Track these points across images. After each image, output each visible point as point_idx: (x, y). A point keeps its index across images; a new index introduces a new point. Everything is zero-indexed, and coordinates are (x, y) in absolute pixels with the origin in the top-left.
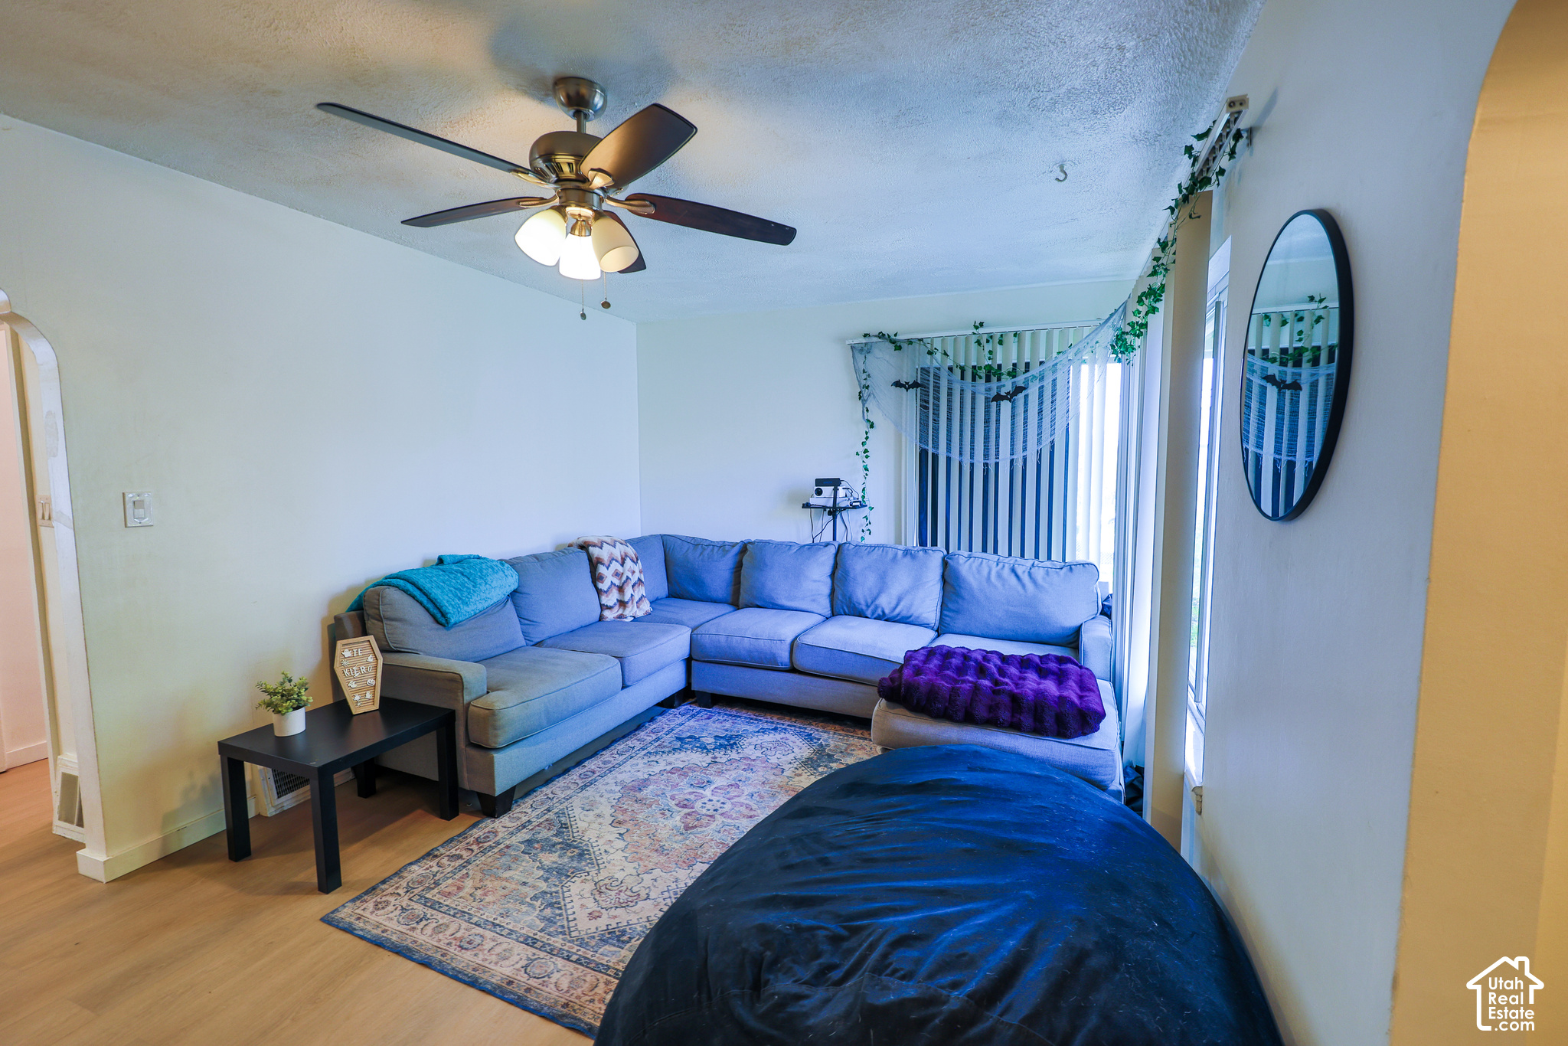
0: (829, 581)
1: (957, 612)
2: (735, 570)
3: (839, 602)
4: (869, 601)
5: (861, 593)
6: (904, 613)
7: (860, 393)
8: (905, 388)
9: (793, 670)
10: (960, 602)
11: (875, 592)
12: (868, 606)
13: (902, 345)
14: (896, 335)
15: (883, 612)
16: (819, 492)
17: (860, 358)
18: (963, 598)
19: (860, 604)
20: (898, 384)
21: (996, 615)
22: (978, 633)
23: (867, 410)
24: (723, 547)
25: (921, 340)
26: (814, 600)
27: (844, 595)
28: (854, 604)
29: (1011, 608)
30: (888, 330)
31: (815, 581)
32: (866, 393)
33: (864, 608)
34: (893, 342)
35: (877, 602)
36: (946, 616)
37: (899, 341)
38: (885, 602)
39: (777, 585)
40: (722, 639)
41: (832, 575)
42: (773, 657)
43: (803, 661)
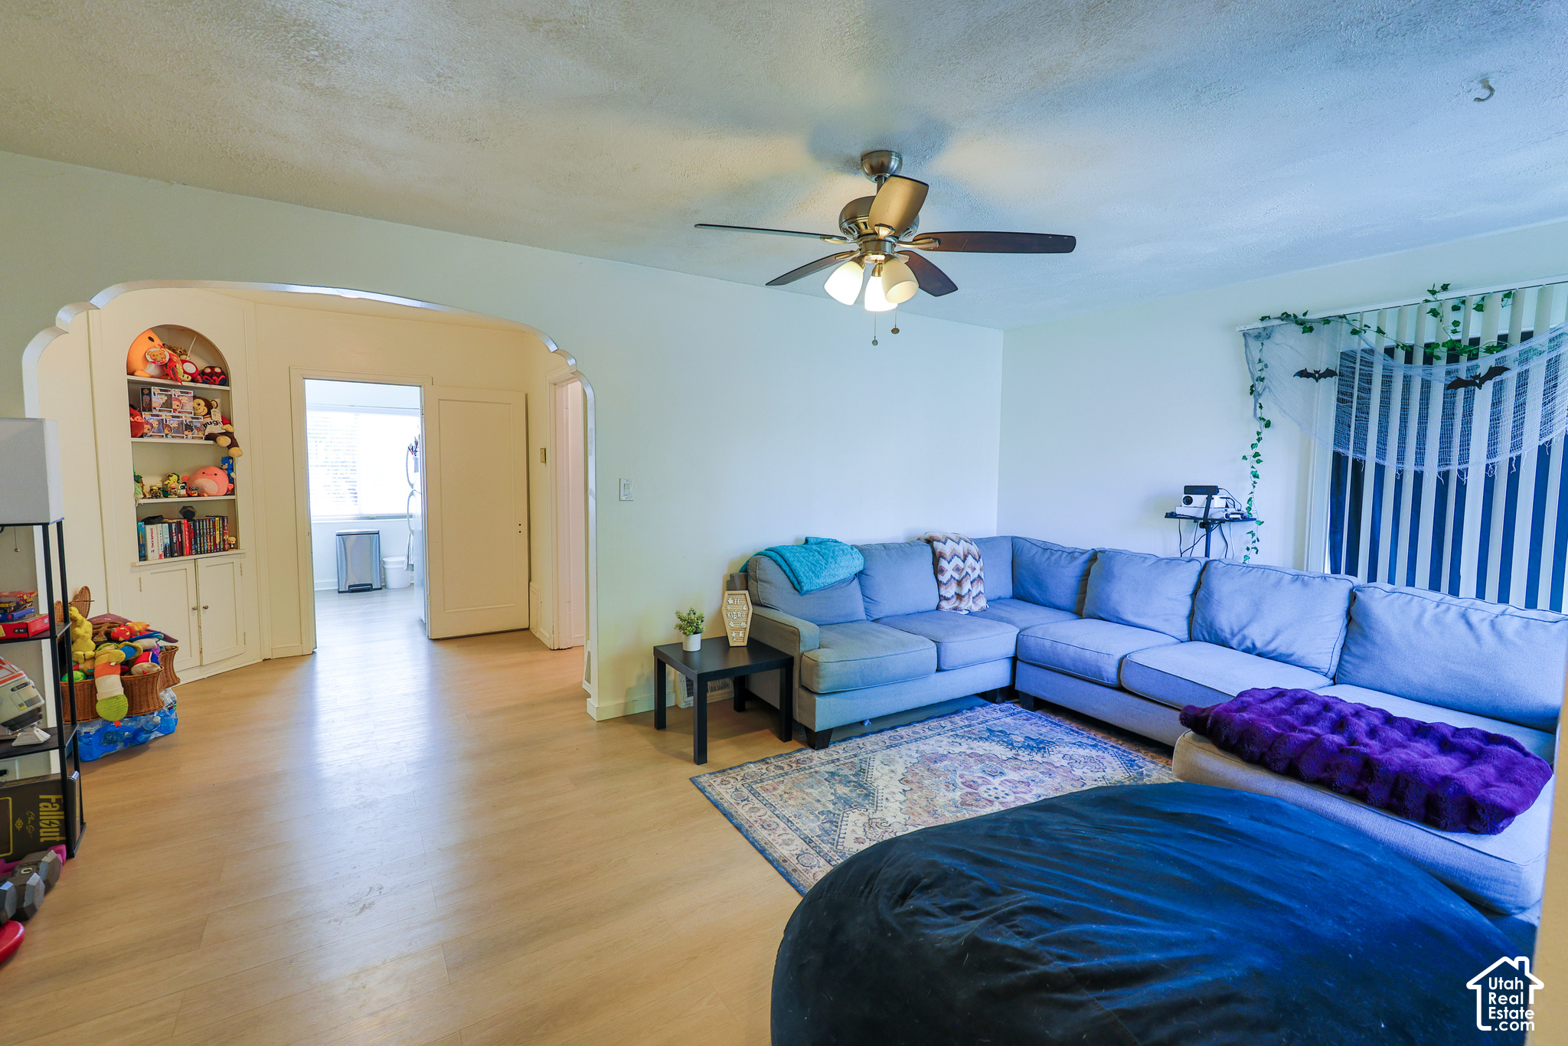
0: (1188, 601)
1: (1364, 659)
2: (1082, 578)
3: (1198, 626)
4: (1236, 629)
5: (1226, 619)
6: (1283, 650)
7: (1252, 386)
8: (1314, 377)
9: (1120, 688)
10: (1369, 646)
11: (1245, 622)
12: (1233, 635)
13: (1313, 325)
14: (1305, 314)
15: (1254, 644)
16: (1188, 501)
17: (1255, 345)
18: (1374, 643)
19: (1222, 630)
20: (1303, 374)
21: (1424, 672)
22: (1394, 689)
23: (1261, 407)
24: (1072, 554)
25: (1344, 317)
26: (1167, 620)
27: (1204, 619)
28: (1216, 631)
29: (1450, 665)
30: (1295, 309)
31: (1170, 599)
32: (1259, 386)
33: (1228, 636)
34: (1302, 323)
35: (1246, 632)
36: (1347, 662)
37: (1311, 321)
38: (1257, 634)
39: (1123, 596)
40: (1048, 644)
41: (1194, 594)
42: (1099, 671)
43: (1131, 681)
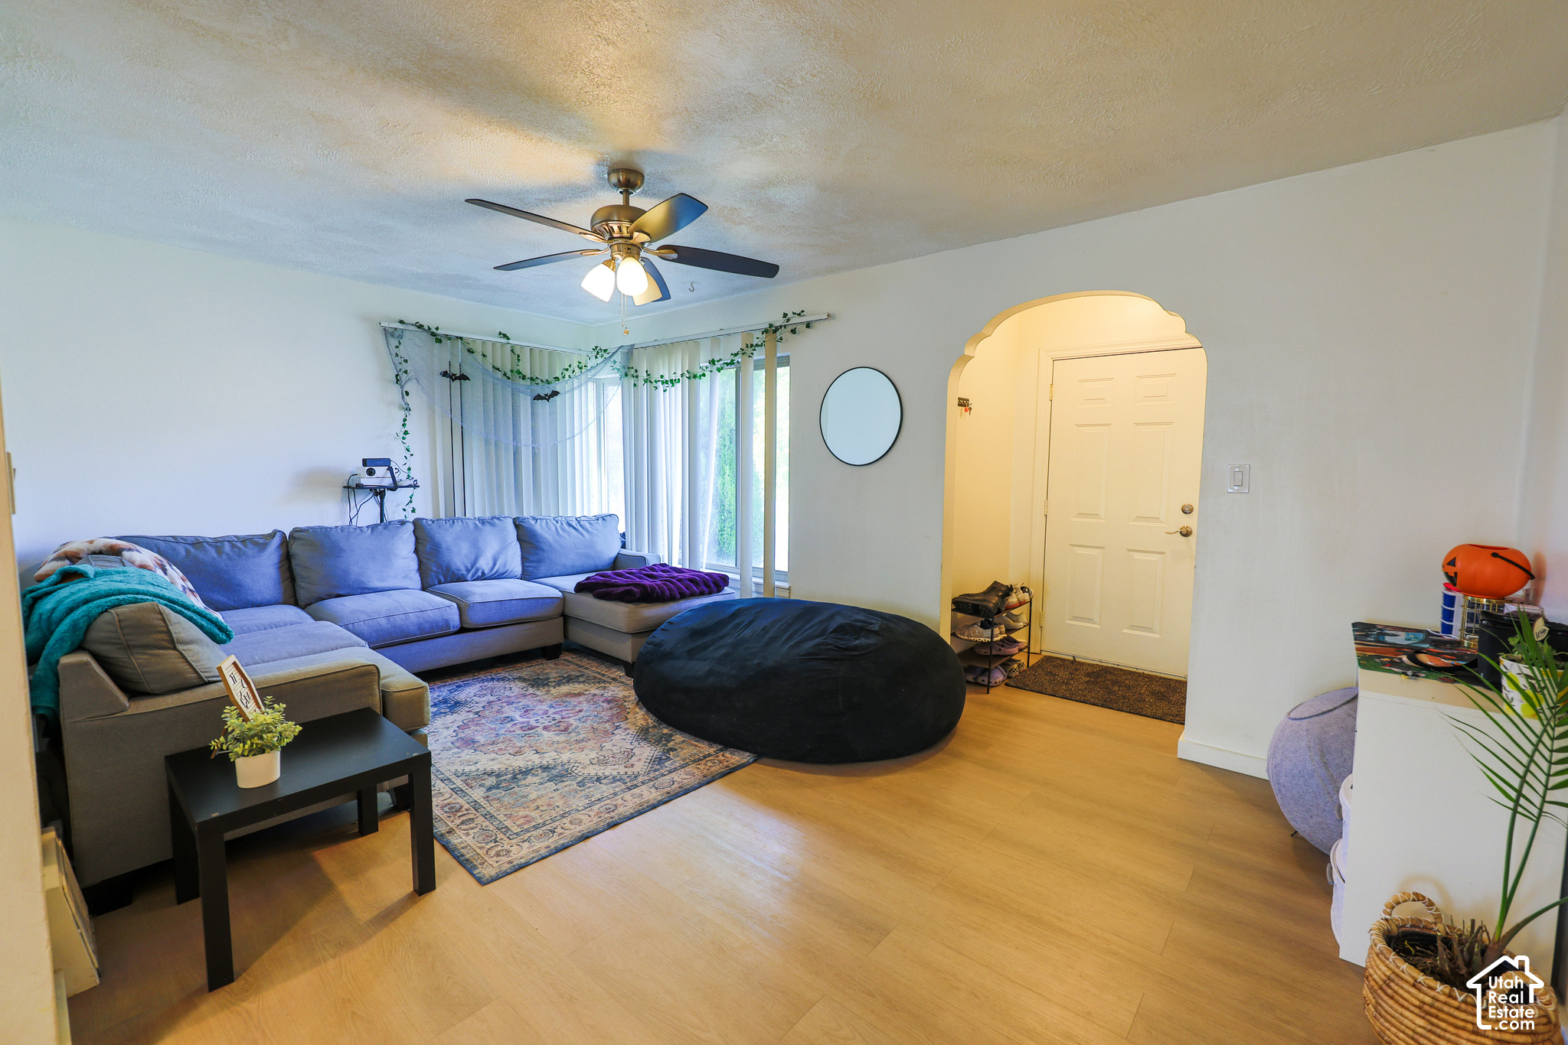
0: (414, 556)
1: (540, 561)
3: (433, 574)
4: (469, 566)
5: (459, 559)
6: (502, 570)
7: (397, 375)
8: (453, 378)
9: (462, 630)
10: (541, 553)
11: (473, 557)
12: (468, 571)
13: (442, 339)
14: (437, 329)
15: (483, 573)
16: (371, 473)
17: (394, 342)
18: (543, 550)
19: (459, 570)
20: (445, 374)
22: (557, 573)
23: (407, 393)
25: (461, 338)
26: (406, 577)
27: (440, 566)
28: (453, 572)
29: (579, 551)
30: (426, 322)
31: (404, 558)
32: (404, 377)
33: (465, 573)
34: (433, 334)
35: (478, 565)
36: (528, 567)
37: (439, 335)
38: (485, 564)
41: (416, 551)
42: (447, 623)
43: (475, 618)
